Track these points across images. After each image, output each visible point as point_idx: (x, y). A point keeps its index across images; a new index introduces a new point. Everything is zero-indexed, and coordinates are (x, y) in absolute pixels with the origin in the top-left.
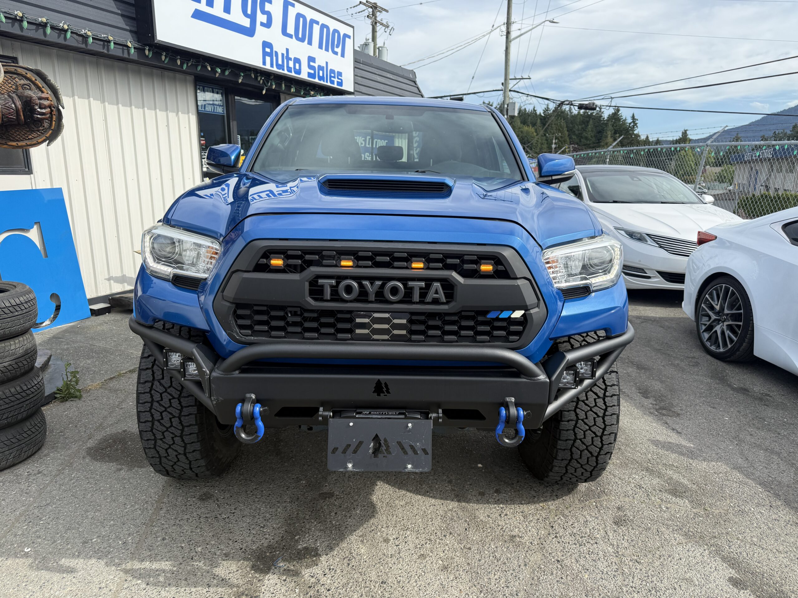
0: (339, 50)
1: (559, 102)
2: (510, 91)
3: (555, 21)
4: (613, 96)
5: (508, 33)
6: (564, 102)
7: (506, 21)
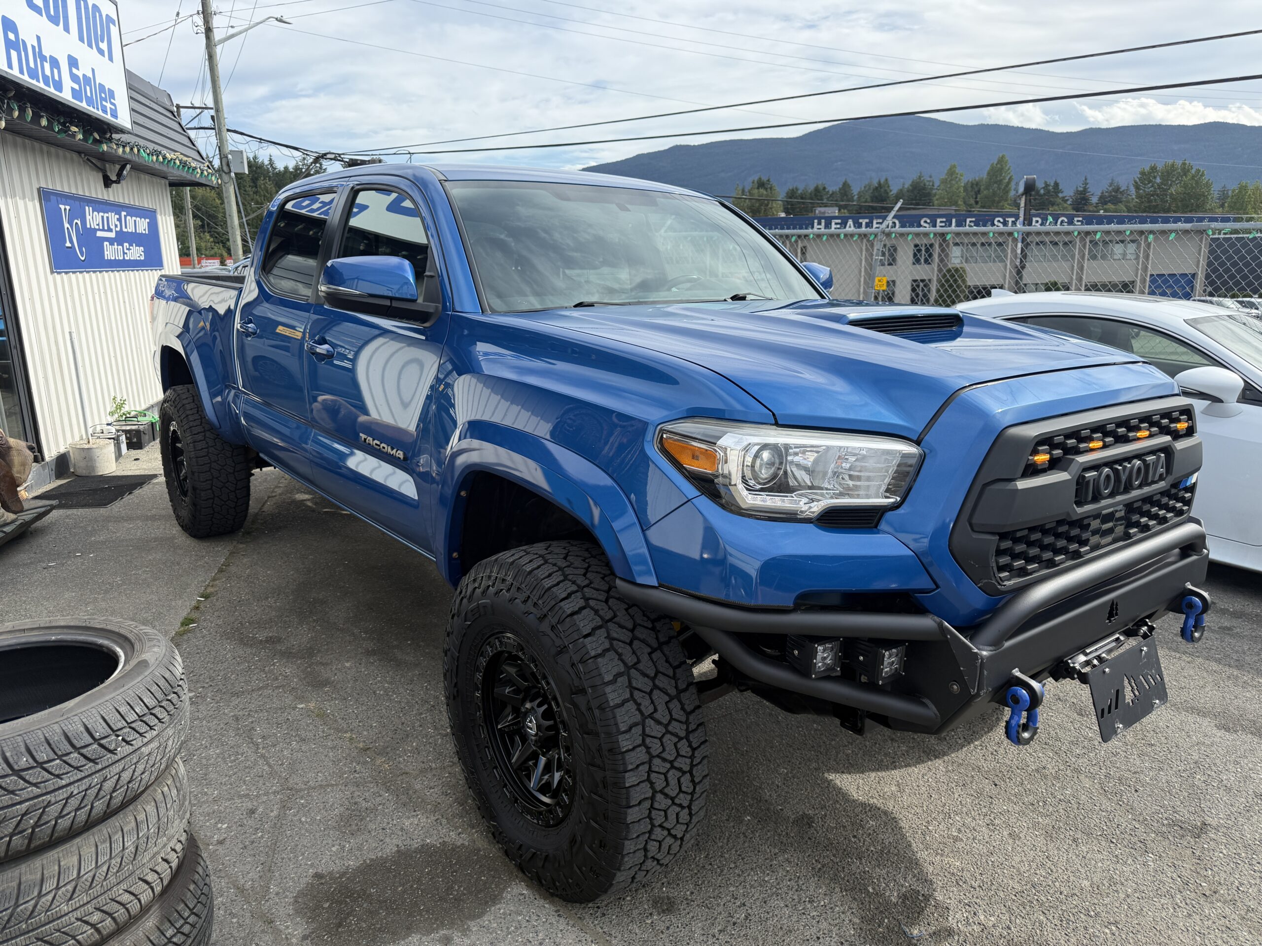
0: (104, 46)
1: (316, 155)
2: (228, 130)
3: (284, 19)
4: (412, 150)
5: (208, 31)
6: (325, 154)
7: (200, 9)
